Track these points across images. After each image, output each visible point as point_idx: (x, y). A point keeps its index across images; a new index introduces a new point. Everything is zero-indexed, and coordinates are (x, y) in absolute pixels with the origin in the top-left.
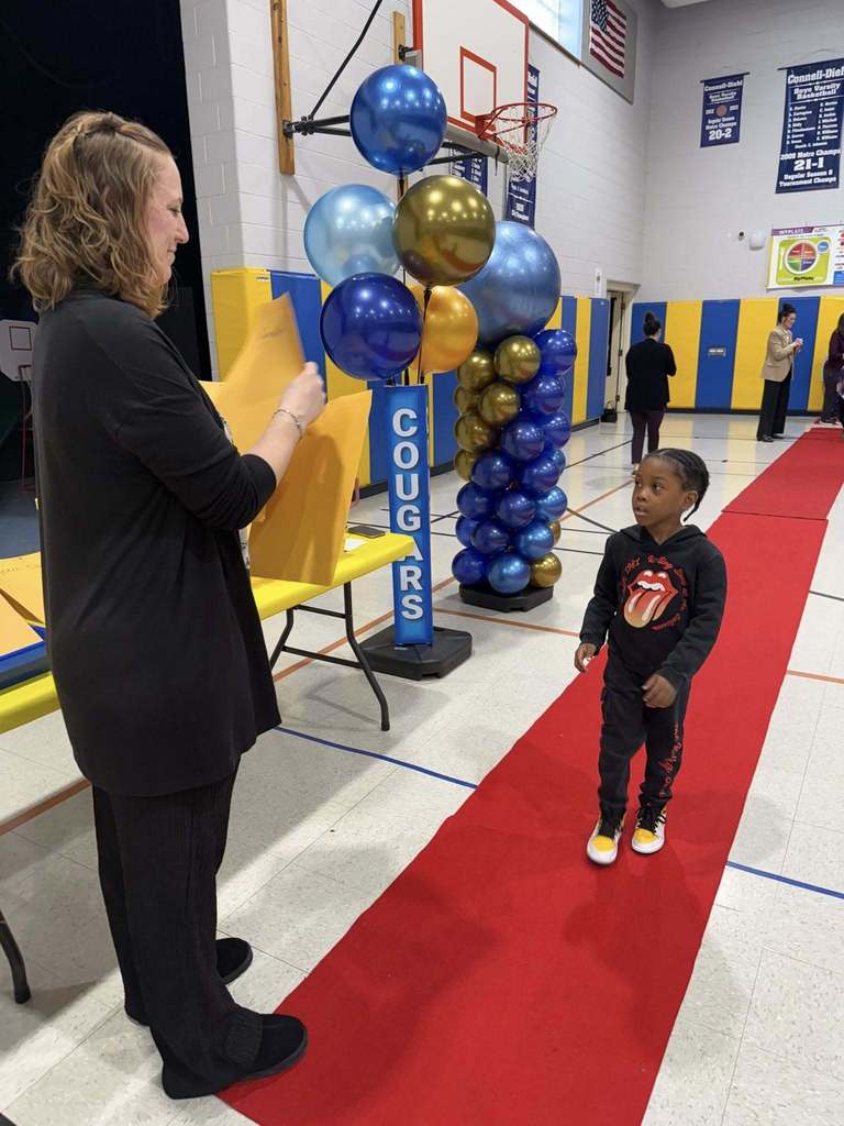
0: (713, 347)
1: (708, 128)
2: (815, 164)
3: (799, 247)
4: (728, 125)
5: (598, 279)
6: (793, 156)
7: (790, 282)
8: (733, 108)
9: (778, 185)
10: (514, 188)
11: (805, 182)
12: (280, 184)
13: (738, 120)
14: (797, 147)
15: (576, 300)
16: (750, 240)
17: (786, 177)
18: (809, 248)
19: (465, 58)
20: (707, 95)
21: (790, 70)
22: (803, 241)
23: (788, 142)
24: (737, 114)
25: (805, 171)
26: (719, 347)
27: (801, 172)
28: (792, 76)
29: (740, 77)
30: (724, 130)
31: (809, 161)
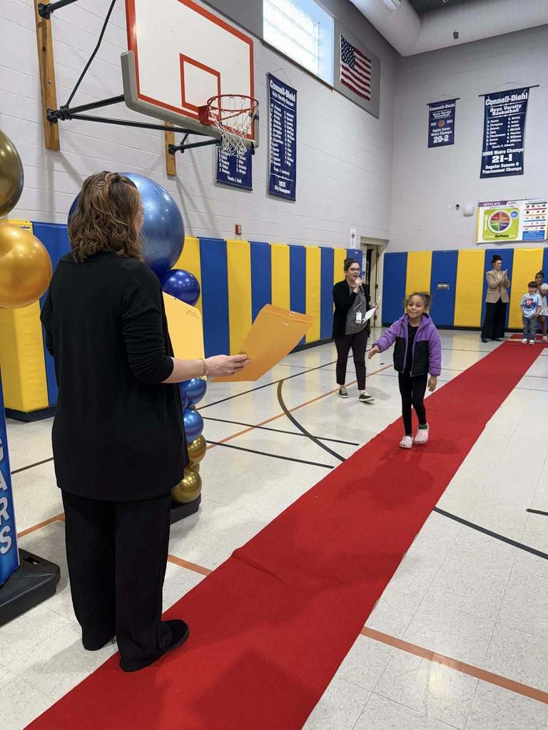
0: (440, 283)
1: (432, 135)
2: (506, 159)
3: (497, 215)
4: (447, 132)
5: (353, 236)
6: (491, 153)
7: (492, 238)
8: (449, 122)
9: (482, 172)
10: (277, 170)
11: (500, 171)
12: (46, 157)
13: (453, 129)
14: (493, 147)
15: (333, 250)
16: (464, 210)
17: (487, 167)
18: (504, 215)
19: (185, 63)
20: (431, 113)
21: (486, 96)
22: (501, 211)
23: (487, 144)
24: (452, 126)
25: (500, 163)
26: (445, 283)
27: (497, 164)
28: (489, 100)
29: (453, 101)
30: (443, 136)
31: (502, 156)
